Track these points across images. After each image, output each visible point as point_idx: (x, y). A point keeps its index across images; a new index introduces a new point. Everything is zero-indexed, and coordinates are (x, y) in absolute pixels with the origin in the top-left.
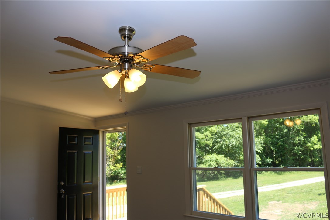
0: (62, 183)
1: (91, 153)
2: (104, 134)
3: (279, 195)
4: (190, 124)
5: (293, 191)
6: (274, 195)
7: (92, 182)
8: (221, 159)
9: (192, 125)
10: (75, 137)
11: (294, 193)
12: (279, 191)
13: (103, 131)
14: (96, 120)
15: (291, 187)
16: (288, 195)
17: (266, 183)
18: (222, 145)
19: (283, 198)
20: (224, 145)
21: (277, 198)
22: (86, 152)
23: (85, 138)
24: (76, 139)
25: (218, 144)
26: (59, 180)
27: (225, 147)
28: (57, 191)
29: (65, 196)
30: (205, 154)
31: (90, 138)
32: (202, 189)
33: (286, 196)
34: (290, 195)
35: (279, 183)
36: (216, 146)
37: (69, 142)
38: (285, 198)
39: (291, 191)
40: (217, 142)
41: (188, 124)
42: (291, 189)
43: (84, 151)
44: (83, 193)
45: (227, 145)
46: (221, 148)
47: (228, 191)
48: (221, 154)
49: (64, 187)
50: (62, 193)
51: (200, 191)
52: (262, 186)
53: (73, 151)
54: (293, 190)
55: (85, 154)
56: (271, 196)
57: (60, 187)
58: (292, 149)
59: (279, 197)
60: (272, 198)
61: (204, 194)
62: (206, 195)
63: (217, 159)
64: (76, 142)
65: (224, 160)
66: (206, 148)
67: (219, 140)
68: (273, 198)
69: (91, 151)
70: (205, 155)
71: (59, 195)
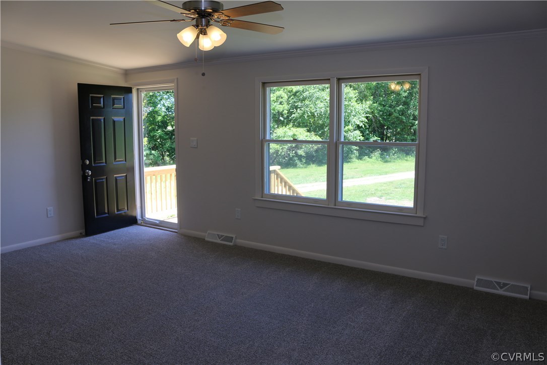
0: (88, 162)
1: (122, 120)
2: (139, 92)
3: (384, 190)
4: (264, 84)
5: (403, 185)
6: (376, 190)
7: (126, 161)
8: (302, 134)
9: (268, 84)
10: (101, 97)
11: (405, 188)
12: (385, 185)
13: (138, 89)
14: (127, 73)
15: (402, 180)
16: (396, 189)
17: (368, 173)
18: (304, 113)
19: (388, 194)
20: (307, 112)
21: (379, 193)
22: (116, 119)
23: (114, 99)
24: (102, 99)
25: (298, 111)
26: (83, 158)
27: (308, 116)
28: (82, 173)
29: (91, 179)
30: (276, 126)
31: (120, 99)
32: (274, 171)
33: (393, 191)
34: (399, 189)
35: (386, 174)
36: (294, 114)
37: (92, 105)
38: (391, 193)
39: (401, 185)
40: (296, 108)
41: (261, 83)
42: (403, 182)
43: (113, 118)
44: (115, 176)
45: (311, 112)
46: (302, 116)
47: (310, 182)
48: (302, 127)
49: (89, 167)
50: (88, 176)
51: (272, 174)
52: (362, 177)
53: (99, 118)
54: (404, 183)
55: (114, 122)
56: (372, 191)
57: (84, 167)
58: (411, 123)
59: (383, 192)
60: (372, 194)
61: (277, 179)
62: (279, 179)
63: (294, 135)
64: (102, 105)
65: (306, 136)
66: (279, 117)
67: (299, 104)
68: (375, 193)
69: (123, 118)
70: (278, 127)
71: (84, 177)
